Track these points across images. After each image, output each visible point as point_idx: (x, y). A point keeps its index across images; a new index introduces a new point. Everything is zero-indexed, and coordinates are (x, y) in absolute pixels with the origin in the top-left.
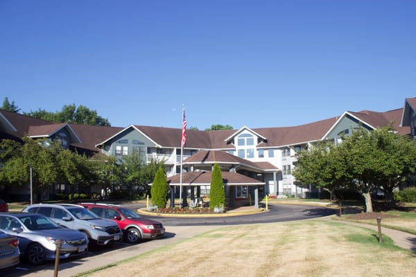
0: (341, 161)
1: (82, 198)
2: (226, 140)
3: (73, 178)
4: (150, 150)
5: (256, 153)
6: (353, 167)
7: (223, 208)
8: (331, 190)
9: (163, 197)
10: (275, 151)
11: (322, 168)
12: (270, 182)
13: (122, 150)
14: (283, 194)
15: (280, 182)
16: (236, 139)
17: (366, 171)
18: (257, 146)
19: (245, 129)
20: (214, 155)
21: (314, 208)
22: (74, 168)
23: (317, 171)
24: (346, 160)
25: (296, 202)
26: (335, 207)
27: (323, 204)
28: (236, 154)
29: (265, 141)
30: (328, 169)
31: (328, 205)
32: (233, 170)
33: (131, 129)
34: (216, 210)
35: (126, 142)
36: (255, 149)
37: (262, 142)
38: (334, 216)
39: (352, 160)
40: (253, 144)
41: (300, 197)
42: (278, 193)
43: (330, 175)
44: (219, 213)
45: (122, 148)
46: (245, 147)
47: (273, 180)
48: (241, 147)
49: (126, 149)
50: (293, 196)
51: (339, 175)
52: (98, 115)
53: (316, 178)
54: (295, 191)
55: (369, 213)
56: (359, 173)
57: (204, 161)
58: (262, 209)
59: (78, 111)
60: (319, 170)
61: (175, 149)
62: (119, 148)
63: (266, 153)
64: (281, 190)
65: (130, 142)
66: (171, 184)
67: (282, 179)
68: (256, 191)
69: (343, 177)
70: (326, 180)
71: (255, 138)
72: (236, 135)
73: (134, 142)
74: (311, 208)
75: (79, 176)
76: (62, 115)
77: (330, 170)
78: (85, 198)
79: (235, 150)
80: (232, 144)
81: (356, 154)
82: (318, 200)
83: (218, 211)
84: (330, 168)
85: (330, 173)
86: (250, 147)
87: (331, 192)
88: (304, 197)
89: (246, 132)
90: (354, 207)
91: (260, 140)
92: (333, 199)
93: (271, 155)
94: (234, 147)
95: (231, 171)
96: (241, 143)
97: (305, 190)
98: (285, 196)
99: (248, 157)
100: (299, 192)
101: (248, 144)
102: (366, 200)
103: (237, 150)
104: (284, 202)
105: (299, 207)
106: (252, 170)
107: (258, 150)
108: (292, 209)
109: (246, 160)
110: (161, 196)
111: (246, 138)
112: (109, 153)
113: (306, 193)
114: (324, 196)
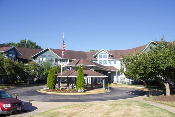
0: (150, 62)
1: (21, 83)
2: (93, 56)
3: (9, 72)
4: (56, 60)
5: (108, 62)
6: (159, 65)
7: (83, 89)
8: (144, 80)
9: (53, 83)
10: (117, 61)
11: (138, 67)
12: (114, 76)
13: (43, 60)
14: (121, 82)
15: (119, 76)
16: (98, 55)
17: (168, 68)
18: (108, 59)
19: (103, 50)
20: (82, 61)
21: (135, 90)
22: (11, 67)
23: (134, 68)
24: (153, 60)
25: (126, 86)
26: (146, 90)
27: (140, 88)
28: (98, 62)
29: (112, 56)
30: (141, 67)
31: (142, 89)
32: (92, 70)
33: (47, 50)
34: (79, 91)
35: (45, 56)
36: (107, 60)
37: (111, 57)
38: (145, 96)
39: (158, 61)
40: (106, 58)
41: (128, 84)
42: (118, 82)
43: (143, 71)
44: (81, 92)
45: (43, 59)
46: (103, 59)
47: (115, 75)
48: (101, 59)
49: (45, 59)
50: (125, 83)
51: (148, 71)
52: (37, 45)
53: (134, 73)
54: (126, 81)
55: (168, 96)
56: (163, 69)
57: (77, 64)
58: (106, 90)
59: (27, 43)
60: (136, 67)
61: (69, 59)
62: (41, 59)
63: (113, 62)
64: (119, 80)
65: (47, 56)
66: (58, 76)
67: (120, 75)
68: (104, 81)
69: (151, 72)
70: (141, 74)
71: (108, 55)
72: (98, 53)
73: (49, 56)
74: (133, 90)
75: (13, 71)
76: (19, 44)
77: (143, 67)
78: (23, 83)
79: (98, 61)
80: (96, 58)
81: (160, 56)
82: (137, 85)
83: (80, 91)
84: (143, 66)
85: (142, 69)
86: (105, 59)
87: (144, 82)
88: (130, 84)
89: (103, 52)
90: (156, 90)
91: (110, 56)
92: (145, 85)
93: (115, 63)
94: (97, 59)
95: (91, 70)
96: (101, 57)
97: (131, 80)
98: (121, 83)
99: (104, 64)
100: (128, 81)
101: (104, 58)
102: (166, 88)
103: (98, 60)
104: (120, 86)
105: (127, 89)
106: (105, 70)
107: (109, 60)
108: (123, 90)
109: (102, 65)
110: (51, 82)
111: (103, 55)
112: (36, 61)
113: (132, 82)
114: (140, 84)
